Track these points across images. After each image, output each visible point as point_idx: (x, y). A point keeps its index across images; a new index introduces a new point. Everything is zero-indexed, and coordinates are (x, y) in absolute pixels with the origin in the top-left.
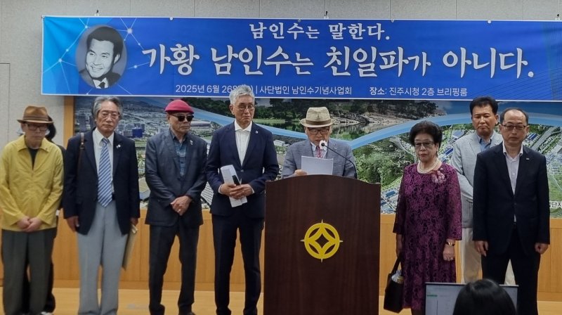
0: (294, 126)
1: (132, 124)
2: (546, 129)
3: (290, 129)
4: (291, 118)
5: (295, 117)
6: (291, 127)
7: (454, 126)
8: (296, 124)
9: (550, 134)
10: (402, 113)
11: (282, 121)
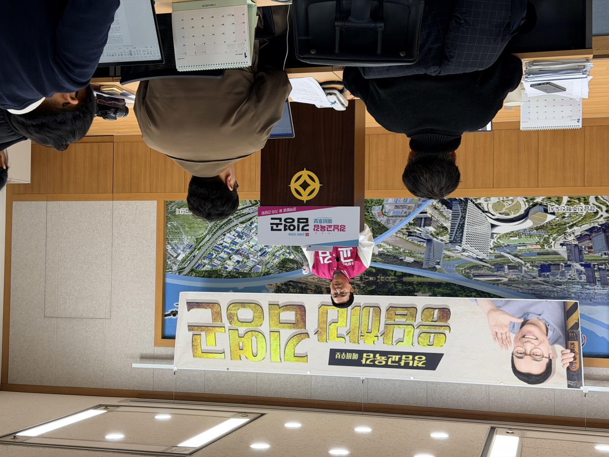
0: (395, 275)
1: (551, 277)
2: (189, 273)
3: (399, 272)
4: (398, 282)
5: (395, 283)
6: (397, 274)
7: (260, 276)
8: (393, 277)
9: (186, 269)
10: (302, 286)
11: (405, 279)
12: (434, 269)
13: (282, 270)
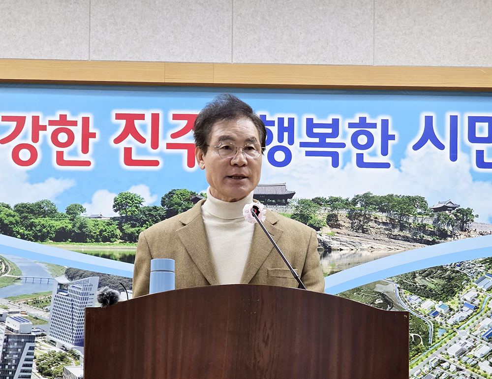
12: (72, 274)
13: (454, 272)
